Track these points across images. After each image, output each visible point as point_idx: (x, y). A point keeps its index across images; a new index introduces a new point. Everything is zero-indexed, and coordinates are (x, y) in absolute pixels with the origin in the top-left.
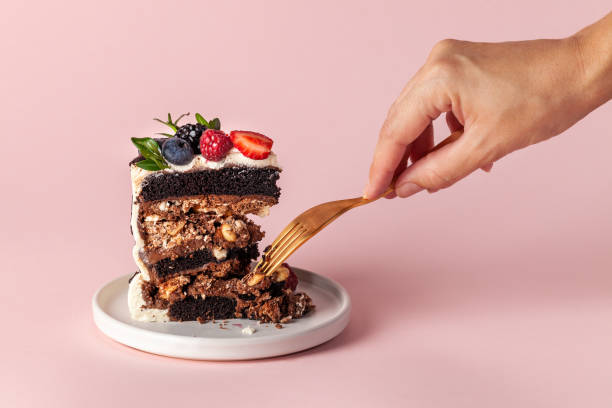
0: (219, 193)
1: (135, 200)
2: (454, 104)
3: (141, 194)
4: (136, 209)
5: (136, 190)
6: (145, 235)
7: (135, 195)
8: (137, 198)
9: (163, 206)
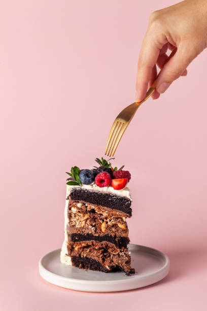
0: (103, 205)
1: (67, 198)
2: (168, 37)
3: (70, 195)
4: (67, 202)
5: (68, 193)
6: (70, 216)
7: (68, 195)
8: (68, 197)
9: (79, 205)
